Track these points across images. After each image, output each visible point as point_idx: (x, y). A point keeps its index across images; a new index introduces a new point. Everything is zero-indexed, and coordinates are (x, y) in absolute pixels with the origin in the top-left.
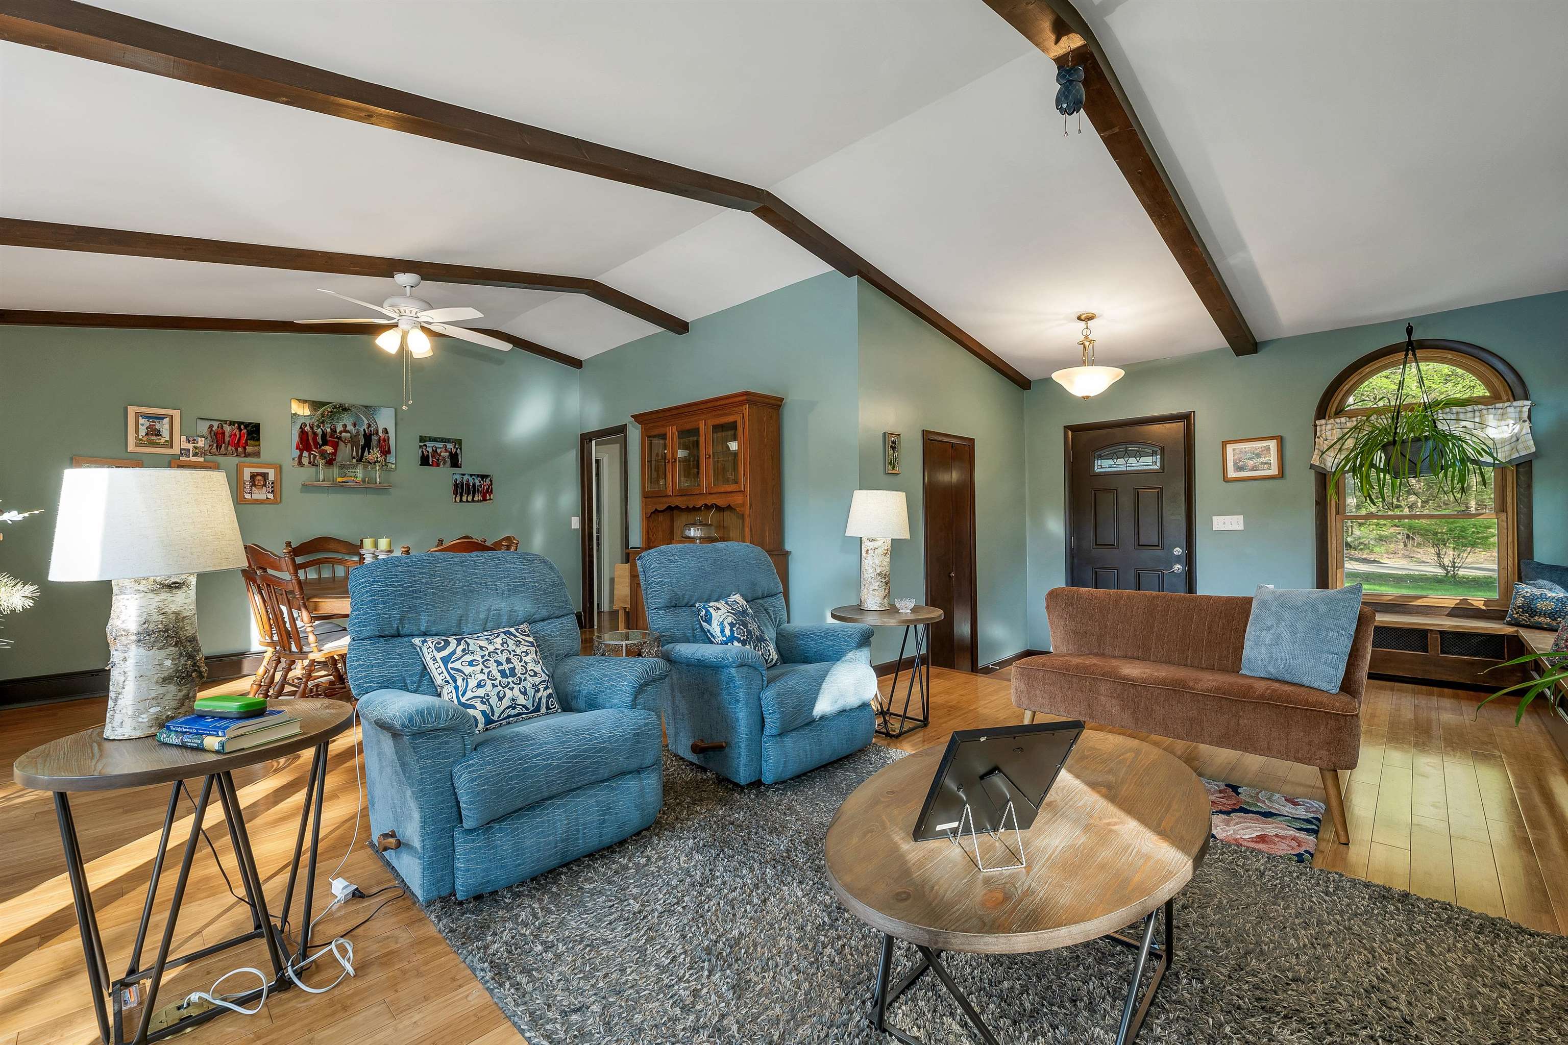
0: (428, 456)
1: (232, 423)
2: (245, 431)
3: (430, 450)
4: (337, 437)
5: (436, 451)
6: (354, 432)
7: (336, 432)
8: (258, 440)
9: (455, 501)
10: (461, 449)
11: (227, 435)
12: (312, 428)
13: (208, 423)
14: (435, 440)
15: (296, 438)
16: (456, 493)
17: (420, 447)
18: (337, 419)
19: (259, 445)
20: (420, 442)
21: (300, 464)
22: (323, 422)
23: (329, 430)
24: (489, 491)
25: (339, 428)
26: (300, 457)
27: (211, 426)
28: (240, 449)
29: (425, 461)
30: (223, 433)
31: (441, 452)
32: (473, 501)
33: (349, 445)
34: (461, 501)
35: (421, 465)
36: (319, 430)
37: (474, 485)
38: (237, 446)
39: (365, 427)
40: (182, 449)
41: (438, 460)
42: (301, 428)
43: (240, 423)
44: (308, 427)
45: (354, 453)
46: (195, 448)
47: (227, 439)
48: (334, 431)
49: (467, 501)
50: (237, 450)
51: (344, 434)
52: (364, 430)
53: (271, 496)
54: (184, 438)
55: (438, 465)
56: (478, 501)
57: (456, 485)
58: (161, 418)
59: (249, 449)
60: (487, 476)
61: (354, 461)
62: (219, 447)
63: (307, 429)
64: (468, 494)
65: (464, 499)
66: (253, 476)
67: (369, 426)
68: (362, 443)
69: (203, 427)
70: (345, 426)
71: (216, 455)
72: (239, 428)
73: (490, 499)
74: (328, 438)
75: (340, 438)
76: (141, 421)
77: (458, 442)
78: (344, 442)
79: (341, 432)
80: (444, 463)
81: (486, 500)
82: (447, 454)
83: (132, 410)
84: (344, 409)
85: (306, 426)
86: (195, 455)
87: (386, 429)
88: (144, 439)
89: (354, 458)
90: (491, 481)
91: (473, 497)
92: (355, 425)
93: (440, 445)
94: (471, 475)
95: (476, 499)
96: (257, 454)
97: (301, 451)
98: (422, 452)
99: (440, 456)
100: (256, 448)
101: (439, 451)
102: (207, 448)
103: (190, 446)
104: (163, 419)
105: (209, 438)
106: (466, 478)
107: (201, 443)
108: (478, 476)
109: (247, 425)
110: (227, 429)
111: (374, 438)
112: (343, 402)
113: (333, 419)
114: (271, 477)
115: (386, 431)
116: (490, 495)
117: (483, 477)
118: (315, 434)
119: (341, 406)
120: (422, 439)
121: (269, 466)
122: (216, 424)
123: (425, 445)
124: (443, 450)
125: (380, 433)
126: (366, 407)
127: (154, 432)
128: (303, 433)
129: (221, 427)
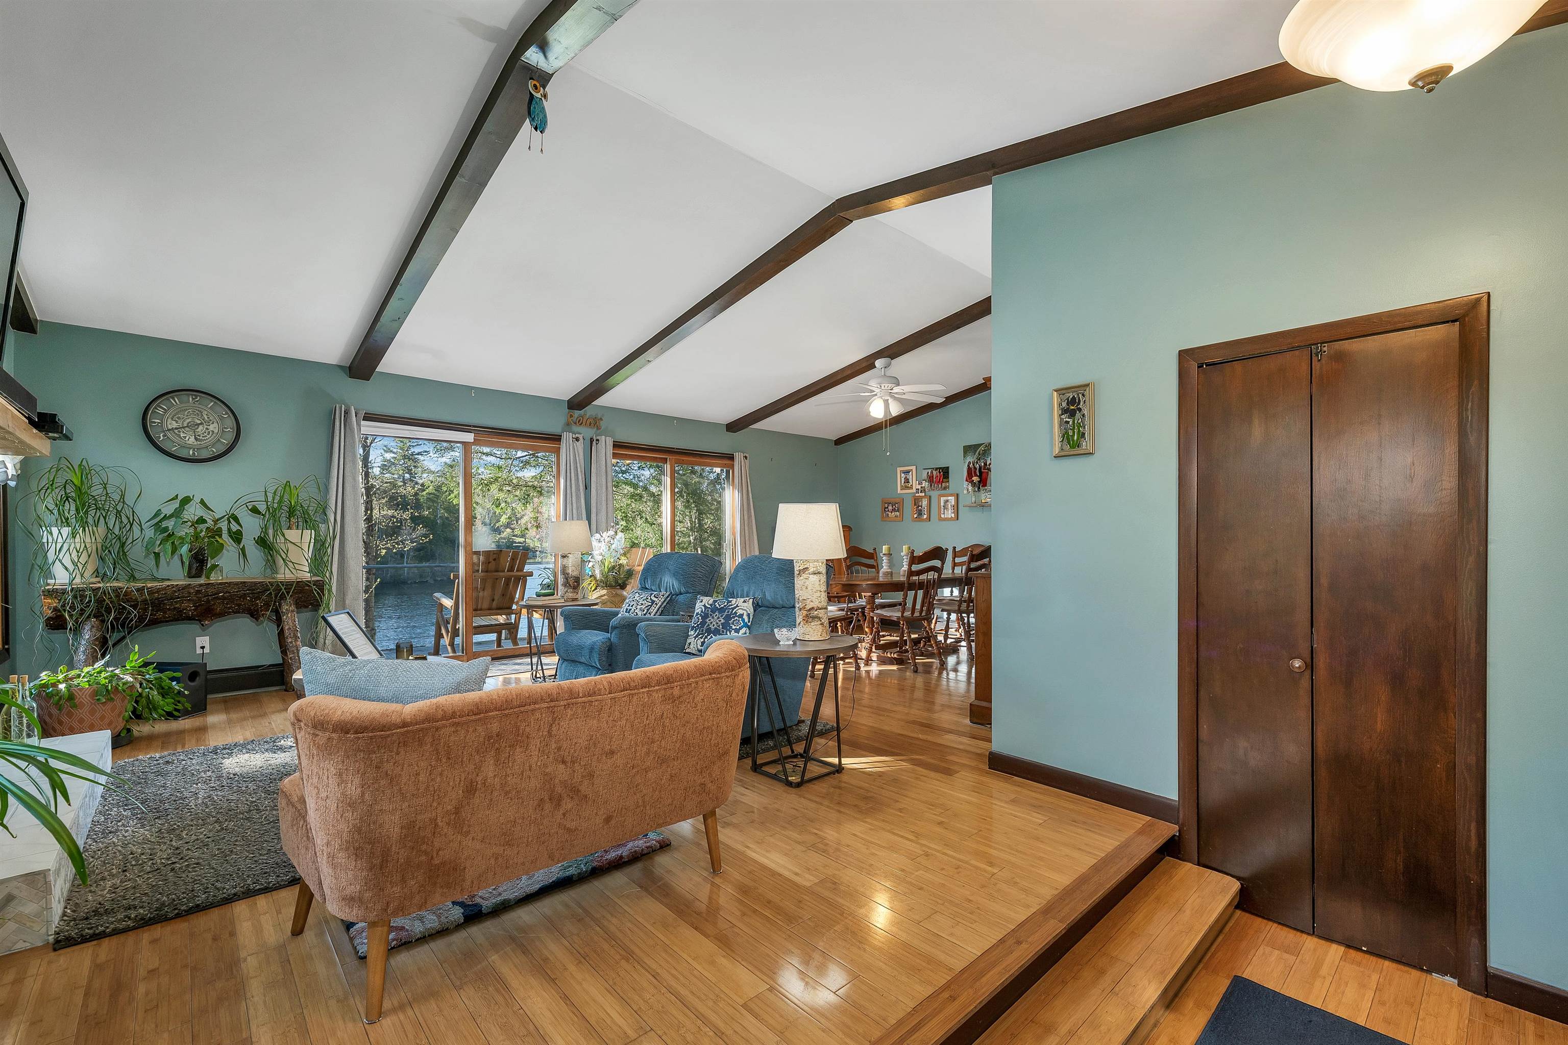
1: (936, 469)
2: (943, 473)
7: (986, 465)
8: (948, 478)
11: (934, 477)
12: (973, 464)
13: (927, 471)
15: (965, 474)
19: (949, 481)
21: (968, 491)
22: (979, 459)
23: (983, 464)
26: (968, 486)
27: (928, 473)
28: (940, 485)
36: (978, 465)
38: (939, 483)
40: (917, 489)
42: (968, 465)
43: (940, 468)
44: (972, 464)
46: (921, 487)
47: (934, 480)
50: (938, 486)
53: (953, 515)
54: (918, 482)
59: (944, 484)
62: (931, 485)
66: (946, 502)
69: (924, 474)
71: (930, 490)
72: (940, 473)
74: (982, 470)
75: (989, 469)
76: (903, 475)
79: (989, 465)
83: (899, 469)
85: (970, 464)
86: (921, 492)
88: (904, 485)
96: (947, 488)
97: (968, 481)
100: (947, 483)
102: (926, 486)
103: (919, 487)
104: (909, 472)
105: (927, 480)
107: (924, 484)
109: (942, 469)
110: (935, 473)
113: (985, 456)
114: (953, 503)
118: (975, 468)
119: (989, 444)
121: (951, 495)
122: (930, 471)
127: (907, 481)
128: (969, 469)
129: (932, 472)
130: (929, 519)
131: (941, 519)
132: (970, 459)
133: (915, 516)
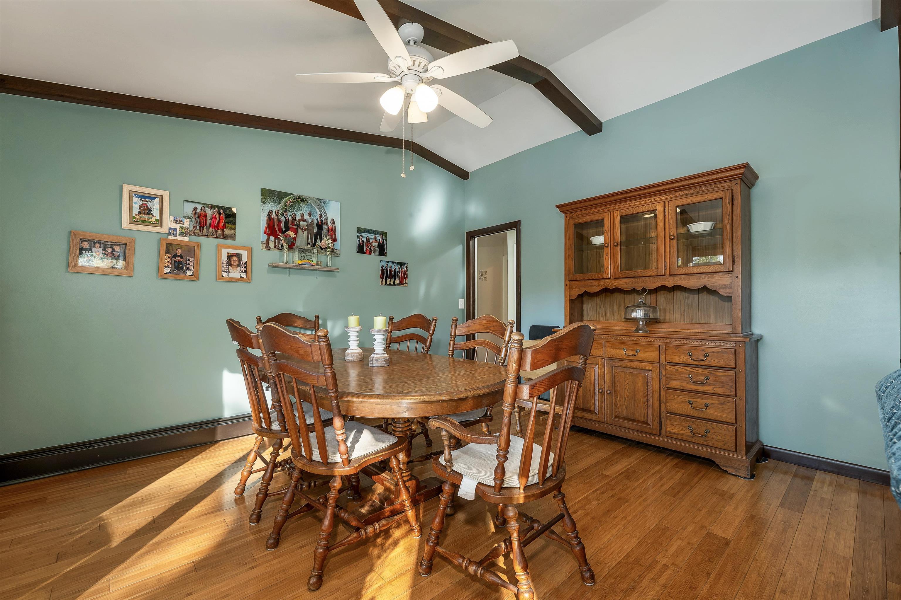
0: (363, 245)
1: (213, 207)
2: (223, 215)
3: (365, 240)
4: (297, 225)
5: (369, 241)
6: (310, 221)
7: (295, 220)
8: (234, 224)
9: (382, 284)
10: (386, 241)
11: (209, 217)
12: (277, 215)
13: (193, 206)
14: (368, 231)
15: (264, 224)
16: (382, 277)
17: (358, 237)
18: (297, 209)
19: (235, 229)
20: (358, 232)
21: (268, 247)
22: (286, 211)
23: (290, 218)
24: (405, 276)
25: (298, 217)
26: (268, 241)
27: (195, 209)
28: (219, 231)
29: (361, 249)
30: (205, 216)
31: (372, 242)
32: (394, 284)
33: (305, 232)
34: (386, 284)
35: (358, 252)
36: (283, 217)
37: (395, 271)
38: (217, 227)
39: (318, 217)
40: (170, 229)
41: (370, 249)
42: (269, 215)
43: (219, 207)
44: (274, 214)
45: (310, 240)
46: (182, 228)
47: (208, 221)
48: (294, 219)
49: (390, 285)
50: (216, 231)
51: (302, 223)
52: (317, 219)
53: (243, 275)
54: (172, 218)
55: (370, 253)
56: (398, 285)
57: (382, 271)
58: (152, 198)
59: (227, 232)
60: (404, 264)
61: (309, 246)
62: (201, 228)
63: (274, 216)
64: (391, 278)
65: (388, 282)
66: (230, 256)
67: (321, 216)
68: (315, 231)
69: (189, 209)
70: (303, 215)
71: (199, 235)
72: (219, 212)
73: (406, 283)
74: (290, 225)
75: (298, 226)
76: (135, 199)
77: (384, 235)
78: (302, 230)
79: (299, 221)
80: (375, 252)
81: (403, 284)
82: (377, 244)
83: (126, 189)
84: (302, 200)
85: (272, 213)
86: (182, 234)
87: (333, 220)
88: (137, 217)
89: (309, 244)
90: (407, 268)
91: (394, 281)
92: (310, 215)
93: (372, 236)
94: (393, 263)
95: (396, 282)
96: (233, 237)
97: (269, 235)
98: (359, 241)
99: (372, 245)
100: (232, 231)
101: (371, 241)
102: (191, 228)
103: (177, 226)
104: (154, 198)
105: (194, 219)
106: (390, 264)
107: (187, 224)
108: (398, 263)
109: (225, 209)
110: (209, 211)
111: (325, 227)
112: (301, 194)
113: (293, 209)
114: (244, 258)
115: (333, 222)
116: (406, 280)
117: (401, 264)
118: (280, 221)
119: (300, 197)
120: (359, 230)
121: (243, 247)
122: (199, 207)
123: (361, 236)
124: (374, 240)
125: (329, 224)
126: (319, 200)
127: (146, 211)
128: (270, 220)
129: (204, 210)
130: (196, 277)
131: (220, 279)
132: (272, 206)
133: (167, 270)
